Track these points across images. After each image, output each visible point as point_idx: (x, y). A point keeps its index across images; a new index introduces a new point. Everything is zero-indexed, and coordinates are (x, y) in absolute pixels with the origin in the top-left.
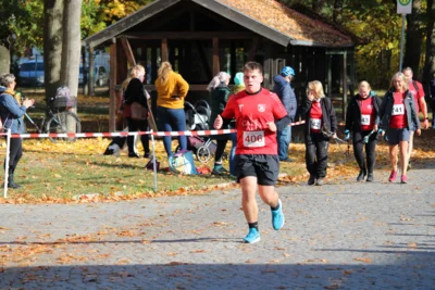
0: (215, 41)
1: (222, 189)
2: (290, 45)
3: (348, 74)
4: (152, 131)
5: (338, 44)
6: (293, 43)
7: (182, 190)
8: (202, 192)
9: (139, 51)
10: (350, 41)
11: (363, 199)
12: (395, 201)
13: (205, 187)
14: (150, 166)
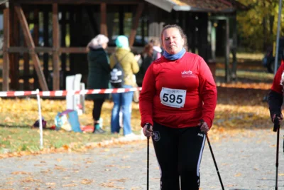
0: (103, 6)
1: (105, 147)
2: (173, 11)
3: (231, 37)
4: (38, 91)
5: (220, 9)
6: (177, 9)
7: (66, 147)
8: (86, 150)
9: (32, 16)
10: (231, 7)
11: (237, 156)
12: (267, 159)
13: (88, 144)
14: (36, 125)
